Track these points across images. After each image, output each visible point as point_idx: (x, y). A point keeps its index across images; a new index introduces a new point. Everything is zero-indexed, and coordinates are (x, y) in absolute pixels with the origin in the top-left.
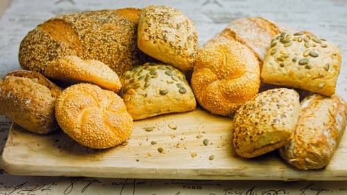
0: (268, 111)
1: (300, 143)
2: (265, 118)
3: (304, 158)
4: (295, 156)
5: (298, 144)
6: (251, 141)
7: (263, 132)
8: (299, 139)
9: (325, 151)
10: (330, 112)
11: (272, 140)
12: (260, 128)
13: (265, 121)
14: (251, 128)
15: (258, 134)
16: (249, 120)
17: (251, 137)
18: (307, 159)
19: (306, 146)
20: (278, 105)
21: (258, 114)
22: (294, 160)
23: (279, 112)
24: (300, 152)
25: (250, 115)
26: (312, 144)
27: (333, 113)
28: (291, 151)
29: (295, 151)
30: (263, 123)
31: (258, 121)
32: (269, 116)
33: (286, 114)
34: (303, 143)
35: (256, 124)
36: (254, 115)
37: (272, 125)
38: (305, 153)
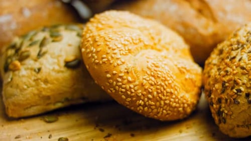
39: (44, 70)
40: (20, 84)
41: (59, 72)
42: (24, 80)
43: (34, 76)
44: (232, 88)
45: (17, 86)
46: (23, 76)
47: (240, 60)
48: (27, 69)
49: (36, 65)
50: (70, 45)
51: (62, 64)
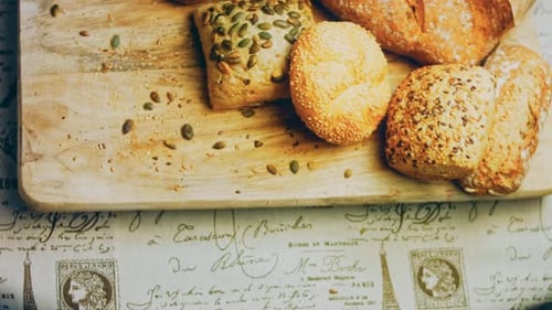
0: (447, 127)
1: (485, 171)
2: (441, 142)
3: (487, 189)
4: (474, 186)
5: (482, 172)
6: (415, 166)
7: (434, 162)
8: (485, 166)
9: (517, 182)
10: (530, 108)
11: (446, 173)
12: (431, 154)
13: (440, 146)
14: (417, 149)
15: (427, 162)
16: (416, 134)
17: (415, 161)
18: (491, 191)
19: (492, 176)
20: (463, 119)
21: (431, 127)
22: (472, 190)
23: (464, 132)
24: (483, 182)
25: (419, 126)
26: (501, 173)
27: (535, 110)
28: (470, 179)
29: (476, 181)
30: (436, 148)
31: (429, 141)
32: (447, 140)
33: (474, 138)
34: (489, 169)
35: (426, 146)
36: (425, 128)
37: (451, 156)
38: (489, 185)
39: (252, 82)
40: (230, 92)
41: (265, 85)
42: (233, 88)
43: (243, 87)
44: (406, 149)
45: (226, 93)
46: (232, 84)
47: (420, 130)
48: (236, 77)
49: (246, 77)
50: (277, 56)
51: (269, 77)
